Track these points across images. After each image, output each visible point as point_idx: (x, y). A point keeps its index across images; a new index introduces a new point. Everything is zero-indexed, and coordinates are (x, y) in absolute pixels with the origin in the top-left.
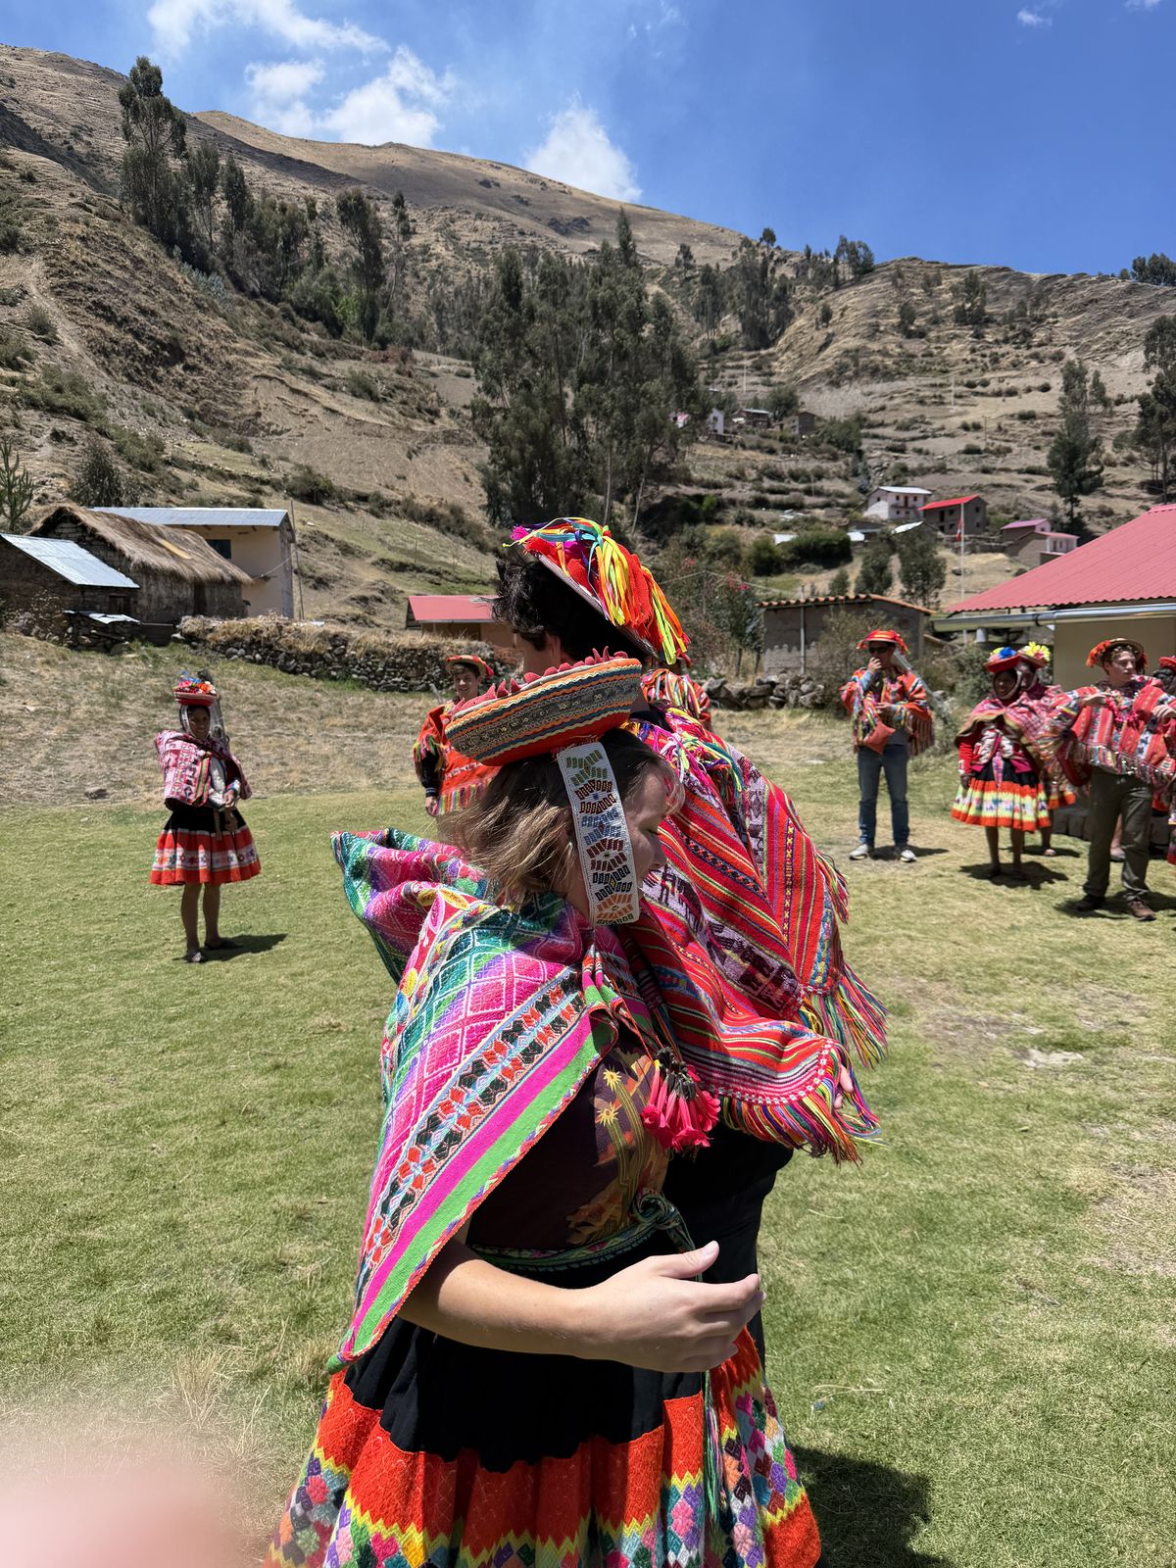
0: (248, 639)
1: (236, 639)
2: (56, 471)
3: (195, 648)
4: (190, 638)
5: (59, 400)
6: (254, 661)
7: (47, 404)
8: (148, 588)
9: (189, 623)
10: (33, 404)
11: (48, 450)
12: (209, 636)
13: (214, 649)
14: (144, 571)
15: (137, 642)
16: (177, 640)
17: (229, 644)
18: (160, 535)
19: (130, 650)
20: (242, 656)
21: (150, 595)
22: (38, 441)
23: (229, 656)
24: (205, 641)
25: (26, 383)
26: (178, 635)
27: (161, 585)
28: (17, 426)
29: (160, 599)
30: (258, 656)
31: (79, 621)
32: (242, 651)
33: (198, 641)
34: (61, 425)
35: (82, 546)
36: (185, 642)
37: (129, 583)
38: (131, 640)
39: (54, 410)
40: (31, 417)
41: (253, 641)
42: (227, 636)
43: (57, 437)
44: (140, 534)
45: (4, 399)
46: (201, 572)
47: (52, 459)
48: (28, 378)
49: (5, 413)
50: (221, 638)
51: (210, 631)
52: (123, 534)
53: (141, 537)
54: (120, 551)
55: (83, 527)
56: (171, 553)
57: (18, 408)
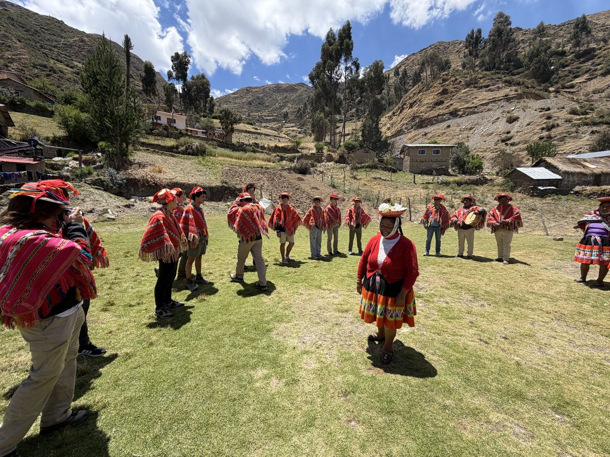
0: (599, 193)
1: (594, 193)
2: (588, 143)
3: (577, 196)
4: (577, 193)
5: (598, 120)
7: (592, 123)
9: (577, 188)
10: (587, 124)
11: (588, 137)
12: (584, 192)
13: (585, 196)
14: (566, 173)
15: (554, 195)
16: (571, 194)
17: (591, 194)
19: (550, 197)
21: (569, 181)
22: (584, 135)
23: (590, 198)
24: (582, 194)
25: (586, 119)
26: (572, 192)
27: (575, 177)
28: (576, 132)
29: (574, 181)
31: (535, 189)
33: (579, 194)
34: (595, 128)
35: (547, 168)
36: (575, 194)
37: (560, 177)
38: (552, 194)
39: (595, 124)
40: (584, 128)
41: (602, 193)
42: (591, 192)
43: (593, 132)
44: (573, 162)
45: (574, 125)
46: (597, 171)
47: (588, 140)
48: (588, 116)
49: (574, 129)
50: (588, 192)
51: (585, 190)
52: (564, 163)
53: (572, 163)
54: (558, 168)
55: (547, 163)
56: (584, 167)
57: (579, 127)
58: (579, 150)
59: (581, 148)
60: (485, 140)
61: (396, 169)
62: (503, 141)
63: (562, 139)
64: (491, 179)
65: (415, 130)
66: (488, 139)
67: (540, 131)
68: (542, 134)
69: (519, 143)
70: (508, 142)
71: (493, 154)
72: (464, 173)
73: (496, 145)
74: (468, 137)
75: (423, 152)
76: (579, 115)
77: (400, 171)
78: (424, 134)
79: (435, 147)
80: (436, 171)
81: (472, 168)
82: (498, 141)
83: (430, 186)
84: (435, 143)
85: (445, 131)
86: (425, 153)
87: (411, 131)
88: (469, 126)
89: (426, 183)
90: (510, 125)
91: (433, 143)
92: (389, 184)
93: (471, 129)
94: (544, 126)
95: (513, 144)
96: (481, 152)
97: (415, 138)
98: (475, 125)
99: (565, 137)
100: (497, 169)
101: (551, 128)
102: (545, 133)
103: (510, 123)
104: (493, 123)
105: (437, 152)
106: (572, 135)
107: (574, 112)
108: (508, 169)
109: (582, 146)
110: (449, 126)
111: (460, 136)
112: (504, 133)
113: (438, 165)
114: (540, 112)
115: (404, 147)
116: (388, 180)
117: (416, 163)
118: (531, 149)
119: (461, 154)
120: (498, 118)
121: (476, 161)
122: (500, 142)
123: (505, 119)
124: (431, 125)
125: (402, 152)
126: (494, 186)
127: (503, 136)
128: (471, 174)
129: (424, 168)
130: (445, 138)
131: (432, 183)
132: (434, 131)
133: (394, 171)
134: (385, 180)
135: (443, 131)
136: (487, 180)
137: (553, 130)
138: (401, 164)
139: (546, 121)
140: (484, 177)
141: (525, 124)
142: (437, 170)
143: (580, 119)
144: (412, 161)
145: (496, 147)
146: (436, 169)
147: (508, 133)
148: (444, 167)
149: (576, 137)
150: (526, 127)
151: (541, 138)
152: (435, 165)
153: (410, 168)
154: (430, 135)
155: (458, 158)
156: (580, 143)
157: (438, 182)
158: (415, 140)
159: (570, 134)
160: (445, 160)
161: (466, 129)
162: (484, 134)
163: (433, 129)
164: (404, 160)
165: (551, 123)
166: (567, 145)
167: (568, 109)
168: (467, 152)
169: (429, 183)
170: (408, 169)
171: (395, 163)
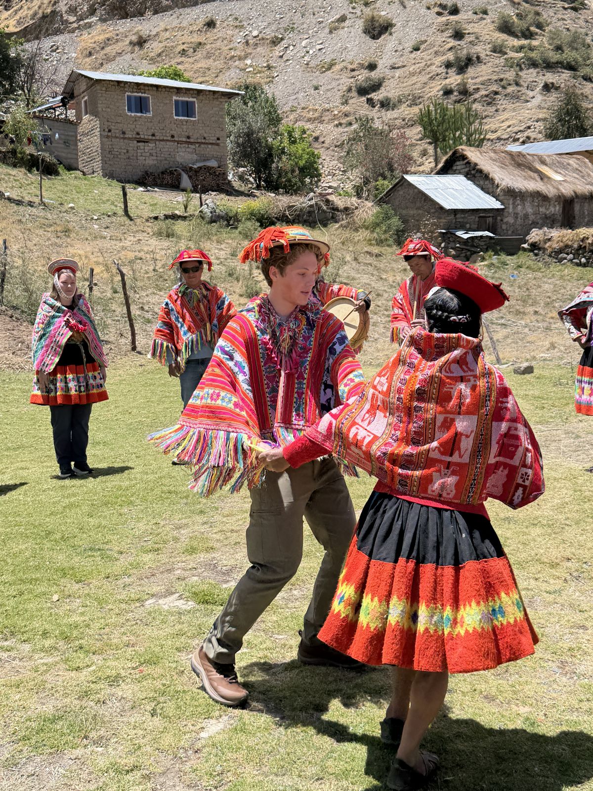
0: (576, 246)
1: (567, 246)
2: (541, 116)
3: (536, 255)
4: (534, 247)
5: (554, 57)
6: (579, 264)
7: (544, 62)
8: (515, 207)
9: (535, 235)
10: (534, 64)
11: (539, 99)
12: (548, 245)
13: (550, 256)
14: (511, 194)
15: (490, 253)
16: (524, 250)
17: (561, 251)
18: (543, 162)
19: (483, 259)
20: (571, 260)
21: (516, 215)
22: (531, 94)
23: (560, 261)
24: (544, 249)
25: (531, 49)
26: (525, 246)
27: (527, 204)
28: (517, 84)
29: (526, 216)
30: (583, 260)
31: (450, 237)
32: (571, 256)
33: (539, 249)
34: (550, 77)
35: (469, 179)
36: (531, 251)
37: (497, 205)
38: (486, 251)
39: (549, 66)
40: (529, 75)
41: (580, 247)
42: (561, 244)
43: (547, 88)
44: (520, 162)
45: (511, 64)
46: (567, 190)
47: (539, 107)
48: (535, 43)
49: (510, 75)
50: (556, 246)
51: (549, 240)
52: (503, 166)
53: (519, 165)
54: (492, 180)
55: (469, 163)
56: (542, 177)
57: (521, 69)
58: (526, 134)
59: (529, 128)
60: (315, 83)
61: (55, 161)
62: (362, 91)
63: (491, 100)
64: (346, 209)
65: (103, 20)
66: (323, 79)
67: (443, 70)
68: (447, 81)
69: (400, 101)
70: (376, 96)
71: (340, 129)
72: (272, 186)
73: (346, 103)
74: (269, 67)
75: (140, 105)
76: (516, 36)
77: (70, 168)
78: (134, 38)
79: (179, 90)
80: (190, 177)
81: (293, 171)
82: (350, 90)
83: (180, 227)
84: (177, 76)
85: (203, 40)
86: (148, 111)
87: (89, 26)
88: (268, 31)
89: (167, 217)
90: (374, 44)
91: (167, 76)
92: (34, 218)
93: (275, 42)
94: (450, 56)
95: (385, 104)
96: (309, 120)
97: (108, 50)
98: (286, 30)
99: (496, 93)
100: (355, 177)
101: (467, 66)
102: (454, 80)
103: (374, 37)
104: (331, 32)
105: (187, 109)
106: (510, 89)
107: (506, 28)
108: (385, 178)
109: (530, 123)
110: (211, 24)
111: (248, 62)
112: (361, 66)
113: (195, 157)
114: (439, 14)
115: (74, 78)
116: (31, 204)
117: (122, 143)
118: (431, 123)
119: (257, 122)
120: (343, 19)
121: (299, 148)
122: (354, 94)
123: (360, 24)
124: (156, 12)
125: (68, 97)
126: (356, 230)
127: (362, 76)
128: (291, 189)
129: (150, 162)
130: (203, 64)
131: (184, 218)
132: (167, 34)
133: (49, 170)
134: (19, 203)
135: (196, 38)
136: (337, 209)
137: (471, 71)
138: (70, 142)
139: (452, 43)
140: (328, 201)
141: (409, 45)
142: (194, 173)
143: (521, 48)
144: (107, 133)
145: (347, 108)
146: (191, 168)
147: (372, 67)
148: (213, 164)
149: (516, 97)
150: (413, 55)
151: (448, 92)
152: (185, 156)
153: (104, 161)
154: (154, 47)
155: (249, 134)
156: (526, 114)
157: (202, 216)
158: (109, 59)
159: (504, 87)
160: (213, 140)
161: (260, 40)
162: (312, 64)
163: (162, 26)
164: (80, 129)
165: (465, 52)
166: (502, 117)
167: (493, 16)
168: (274, 120)
169: (174, 217)
170: (97, 165)
171: (46, 139)
